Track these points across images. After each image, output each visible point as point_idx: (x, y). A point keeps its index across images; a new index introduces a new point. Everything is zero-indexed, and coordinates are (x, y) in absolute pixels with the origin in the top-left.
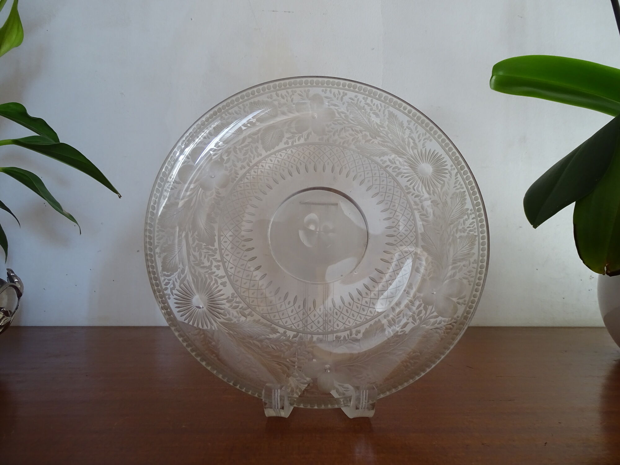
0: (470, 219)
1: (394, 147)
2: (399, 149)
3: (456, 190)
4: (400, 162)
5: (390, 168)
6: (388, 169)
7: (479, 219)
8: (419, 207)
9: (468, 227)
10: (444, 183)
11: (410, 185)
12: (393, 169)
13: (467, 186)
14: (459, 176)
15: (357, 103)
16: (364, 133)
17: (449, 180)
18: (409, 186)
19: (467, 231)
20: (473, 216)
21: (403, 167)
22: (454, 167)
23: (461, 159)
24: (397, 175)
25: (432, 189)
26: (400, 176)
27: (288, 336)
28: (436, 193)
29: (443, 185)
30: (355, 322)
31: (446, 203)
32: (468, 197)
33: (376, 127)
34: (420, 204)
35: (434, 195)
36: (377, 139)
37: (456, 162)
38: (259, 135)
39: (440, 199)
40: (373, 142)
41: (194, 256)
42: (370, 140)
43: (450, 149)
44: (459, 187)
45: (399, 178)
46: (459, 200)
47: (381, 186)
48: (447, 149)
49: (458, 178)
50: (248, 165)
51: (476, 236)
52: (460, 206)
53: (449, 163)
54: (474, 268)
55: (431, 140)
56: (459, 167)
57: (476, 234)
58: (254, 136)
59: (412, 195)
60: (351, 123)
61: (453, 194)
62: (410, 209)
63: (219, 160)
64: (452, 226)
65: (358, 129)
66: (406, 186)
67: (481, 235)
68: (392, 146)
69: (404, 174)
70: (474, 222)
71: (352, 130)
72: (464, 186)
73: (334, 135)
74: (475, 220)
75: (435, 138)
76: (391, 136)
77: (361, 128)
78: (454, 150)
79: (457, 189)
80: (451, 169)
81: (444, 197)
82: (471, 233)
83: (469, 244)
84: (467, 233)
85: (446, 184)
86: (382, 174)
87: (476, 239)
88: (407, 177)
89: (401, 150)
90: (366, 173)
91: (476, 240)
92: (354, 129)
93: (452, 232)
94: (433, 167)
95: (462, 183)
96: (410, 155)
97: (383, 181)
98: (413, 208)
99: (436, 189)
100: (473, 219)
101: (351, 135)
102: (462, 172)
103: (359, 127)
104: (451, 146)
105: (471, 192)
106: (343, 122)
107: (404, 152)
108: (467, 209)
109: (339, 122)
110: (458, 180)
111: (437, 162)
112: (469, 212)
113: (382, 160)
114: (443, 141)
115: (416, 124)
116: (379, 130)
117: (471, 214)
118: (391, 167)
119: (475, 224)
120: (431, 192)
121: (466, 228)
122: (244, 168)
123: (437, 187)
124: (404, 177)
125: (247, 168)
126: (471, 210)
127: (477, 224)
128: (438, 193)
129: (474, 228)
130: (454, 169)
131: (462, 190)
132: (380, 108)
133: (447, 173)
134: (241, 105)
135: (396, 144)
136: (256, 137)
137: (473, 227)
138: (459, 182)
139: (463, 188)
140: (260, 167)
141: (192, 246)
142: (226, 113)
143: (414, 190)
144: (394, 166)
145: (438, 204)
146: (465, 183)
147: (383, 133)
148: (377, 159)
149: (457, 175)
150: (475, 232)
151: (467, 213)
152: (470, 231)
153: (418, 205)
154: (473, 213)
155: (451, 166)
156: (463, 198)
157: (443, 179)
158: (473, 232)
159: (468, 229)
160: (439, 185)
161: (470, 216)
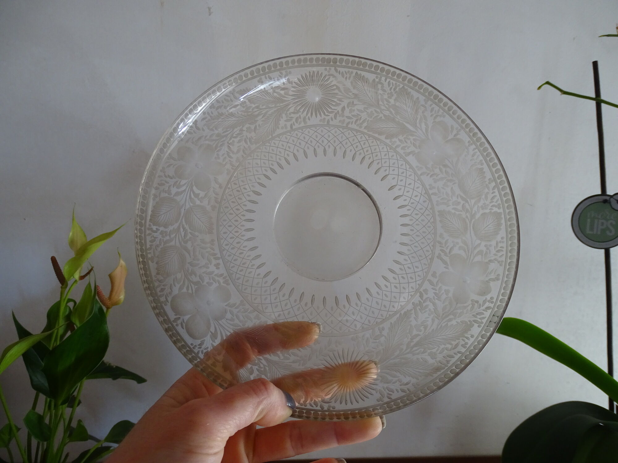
0: (384, 83)
1: (276, 109)
2: (280, 106)
3: (349, 80)
4: (294, 113)
5: (294, 125)
6: (294, 127)
7: (390, 75)
8: (347, 120)
10: (337, 86)
11: (321, 117)
12: (297, 122)
13: (354, 67)
14: (339, 69)
15: (211, 116)
16: (244, 129)
17: (336, 80)
20: (383, 78)
21: (300, 113)
22: (328, 68)
23: (326, 57)
24: (305, 123)
25: (335, 100)
26: (307, 120)
27: (418, 302)
29: (338, 88)
30: (431, 234)
31: (356, 96)
32: (363, 73)
33: (246, 114)
34: (345, 118)
35: (343, 101)
36: (258, 120)
37: (326, 63)
38: (189, 231)
39: (349, 98)
40: (259, 125)
41: (294, 362)
42: (255, 128)
43: (311, 60)
44: (348, 75)
45: (309, 123)
46: (361, 82)
47: (309, 142)
48: (308, 63)
49: (340, 71)
50: (218, 259)
51: (403, 87)
52: (366, 85)
53: (321, 69)
54: (431, 106)
55: (290, 73)
56: (332, 63)
57: (401, 86)
58: (188, 237)
59: (332, 119)
60: (228, 135)
61: (352, 85)
62: (345, 130)
63: (196, 287)
64: (381, 103)
65: (238, 132)
66: (320, 121)
67: (406, 82)
68: (273, 111)
69: (307, 117)
70: (389, 83)
71: (235, 137)
72: (351, 70)
73: (230, 157)
74: (388, 80)
75: (290, 68)
76: (262, 106)
77: (239, 128)
78: (314, 57)
79: (350, 77)
80: (328, 72)
81: (350, 94)
82: (397, 90)
83: (406, 98)
84: (395, 93)
85: (338, 84)
86: (297, 135)
87: (406, 88)
88: (312, 114)
89: (281, 105)
90: (287, 149)
91: (407, 89)
93: (387, 106)
94: (315, 86)
95: (347, 70)
96: (291, 100)
97: (304, 138)
98: (345, 126)
99: (337, 96)
100: (385, 80)
101: (239, 141)
102: (338, 63)
103: (236, 130)
104: (309, 57)
105: (361, 67)
106: (222, 142)
107: (286, 103)
108: (374, 80)
109: (219, 145)
110: (342, 72)
111: (314, 80)
112: (377, 80)
113: (282, 128)
115: (267, 76)
116: (250, 113)
117: (380, 80)
118: (294, 123)
119: (391, 81)
120: (338, 102)
121: (390, 92)
122: (218, 264)
123: (337, 94)
124: (310, 117)
125: (220, 261)
126: (377, 77)
127: (394, 80)
128: (342, 97)
129: (394, 85)
130: (330, 69)
131: (354, 74)
132: (229, 99)
133: (329, 78)
134: (148, 232)
135: (273, 106)
136: (189, 236)
137: (393, 85)
138: (344, 72)
139: (352, 73)
140: (227, 247)
141: (281, 360)
142: (148, 252)
143: (327, 115)
144: (294, 120)
145: (353, 102)
146: (350, 68)
147: (256, 111)
148: (279, 131)
149: (337, 69)
150: (399, 85)
151: (376, 83)
152: (394, 89)
153: (344, 120)
154: (381, 78)
155: (326, 70)
156: (361, 78)
157: (332, 84)
158: (398, 88)
159: (392, 90)
160: (336, 91)
161: (381, 81)
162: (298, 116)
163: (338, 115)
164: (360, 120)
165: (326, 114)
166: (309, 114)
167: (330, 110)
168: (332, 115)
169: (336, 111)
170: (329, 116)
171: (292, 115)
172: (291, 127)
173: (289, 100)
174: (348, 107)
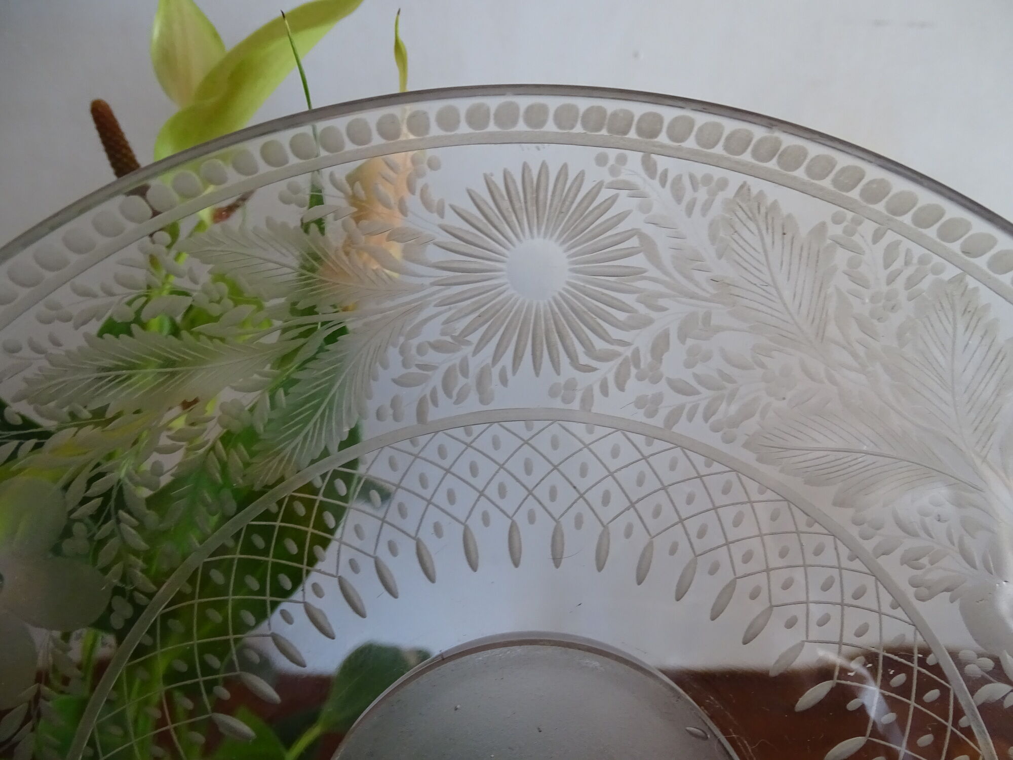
0: (865, 248)
3: (704, 215)
4: (438, 347)
5: (435, 403)
6: (434, 414)
8: (672, 399)
9: (890, 280)
10: (642, 236)
11: (558, 373)
12: (448, 393)
13: (737, 163)
14: (662, 163)
17: (645, 209)
18: (562, 380)
19: (903, 295)
20: (868, 228)
21: (467, 350)
22: (612, 154)
23: (611, 106)
24: (484, 396)
25: (629, 299)
26: (495, 385)
28: (661, 295)
29: (648, 247)
31: (723, 289)
32: (773, 192)
34: (663, 386)
35: (663, 309)
39: (693, 296)
43: (535, 117)
44: (702, 194)
45: (502, 399)
46: (756, 231)
47: (492, 491)
48: (521, 126)
49: (665, 174)
51: (958, 280)
52: (779, 245)
53: (580, 158)
55: (434, 165)
56: (632, 134)
57: (951, 271)
59: (605, 391)
61: (713, 238)
62: (658, 445)
64: (832, 330)
66: (554, 393)
69: (499, 367)
70: (891, 250)
72: (718, 173)
74: (890, 237)
75: (438, 143)
78: (553, 103)
79: (708, 205)
80: (613, 171)
81: (699, 276)
82: (925, 284)
83: (961, 327)
84: (910, 299)
85: (649, 230)
87: (971, 286)
88: (517, 358)
89: (388, 304)
90: (393, 518)
91: (976, 289)
92: (170, 442)
93: (861, 351)
94: (547, 228)
95: (700, 170)
96: (433, 284)
97: (474, 470)
98: (661, 424)
99: (640, 284)
100: (877, 238)
102: (663, 138)
104: (524, 102)
107: (408, 299)
108: (820, 229)
110: (679, 179)
111: (541, 203)
112: (836, 230)
113: (381, 416)
114: (477, 118)
117: (849, 232)
118: (434, 393)
119: (906, 244)
120: (642, 309)
121: (885, 289)
123: (638, 273)
124: (509, 370)
126: (837, 220)
127: (920, 241)
128: (661, 288)
129: (915, 261)
130: (622, 160)
131: (730, 192)
133: (613, 200)
137: (907, 263)
138: (686, 182)
139: (723, 184)
144: (436, 379)
145: (708, 317)
146: (717, 162)
149: (655, 164)
150: (937, 271)
151: (829, 242)
152: (911, 283)
153: (658, 399)
154: (857, 222)
155: (601, 161)
156: (763, 210)
157: (622, 227)
158: (930, 278)
159: (900, 282)
160: (638, 261)
161: (856, 238)
162: (457, 362)
163: (634, 371)
164: (729, 404)
165: (584, 359)
166: (507, 359)
167: (599, 344)
168: (607, 370)
169: (627, 352)
170: (595, 369)
171: (432, 357)
172: (421, 414)
173: (422, 287)
174: (683, 338)
